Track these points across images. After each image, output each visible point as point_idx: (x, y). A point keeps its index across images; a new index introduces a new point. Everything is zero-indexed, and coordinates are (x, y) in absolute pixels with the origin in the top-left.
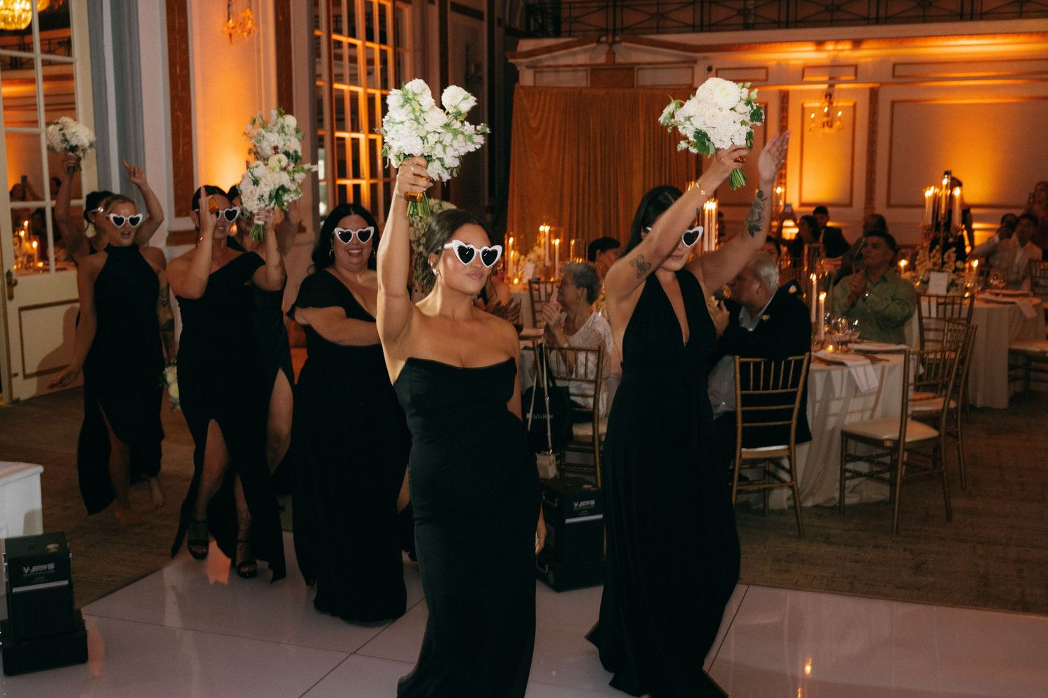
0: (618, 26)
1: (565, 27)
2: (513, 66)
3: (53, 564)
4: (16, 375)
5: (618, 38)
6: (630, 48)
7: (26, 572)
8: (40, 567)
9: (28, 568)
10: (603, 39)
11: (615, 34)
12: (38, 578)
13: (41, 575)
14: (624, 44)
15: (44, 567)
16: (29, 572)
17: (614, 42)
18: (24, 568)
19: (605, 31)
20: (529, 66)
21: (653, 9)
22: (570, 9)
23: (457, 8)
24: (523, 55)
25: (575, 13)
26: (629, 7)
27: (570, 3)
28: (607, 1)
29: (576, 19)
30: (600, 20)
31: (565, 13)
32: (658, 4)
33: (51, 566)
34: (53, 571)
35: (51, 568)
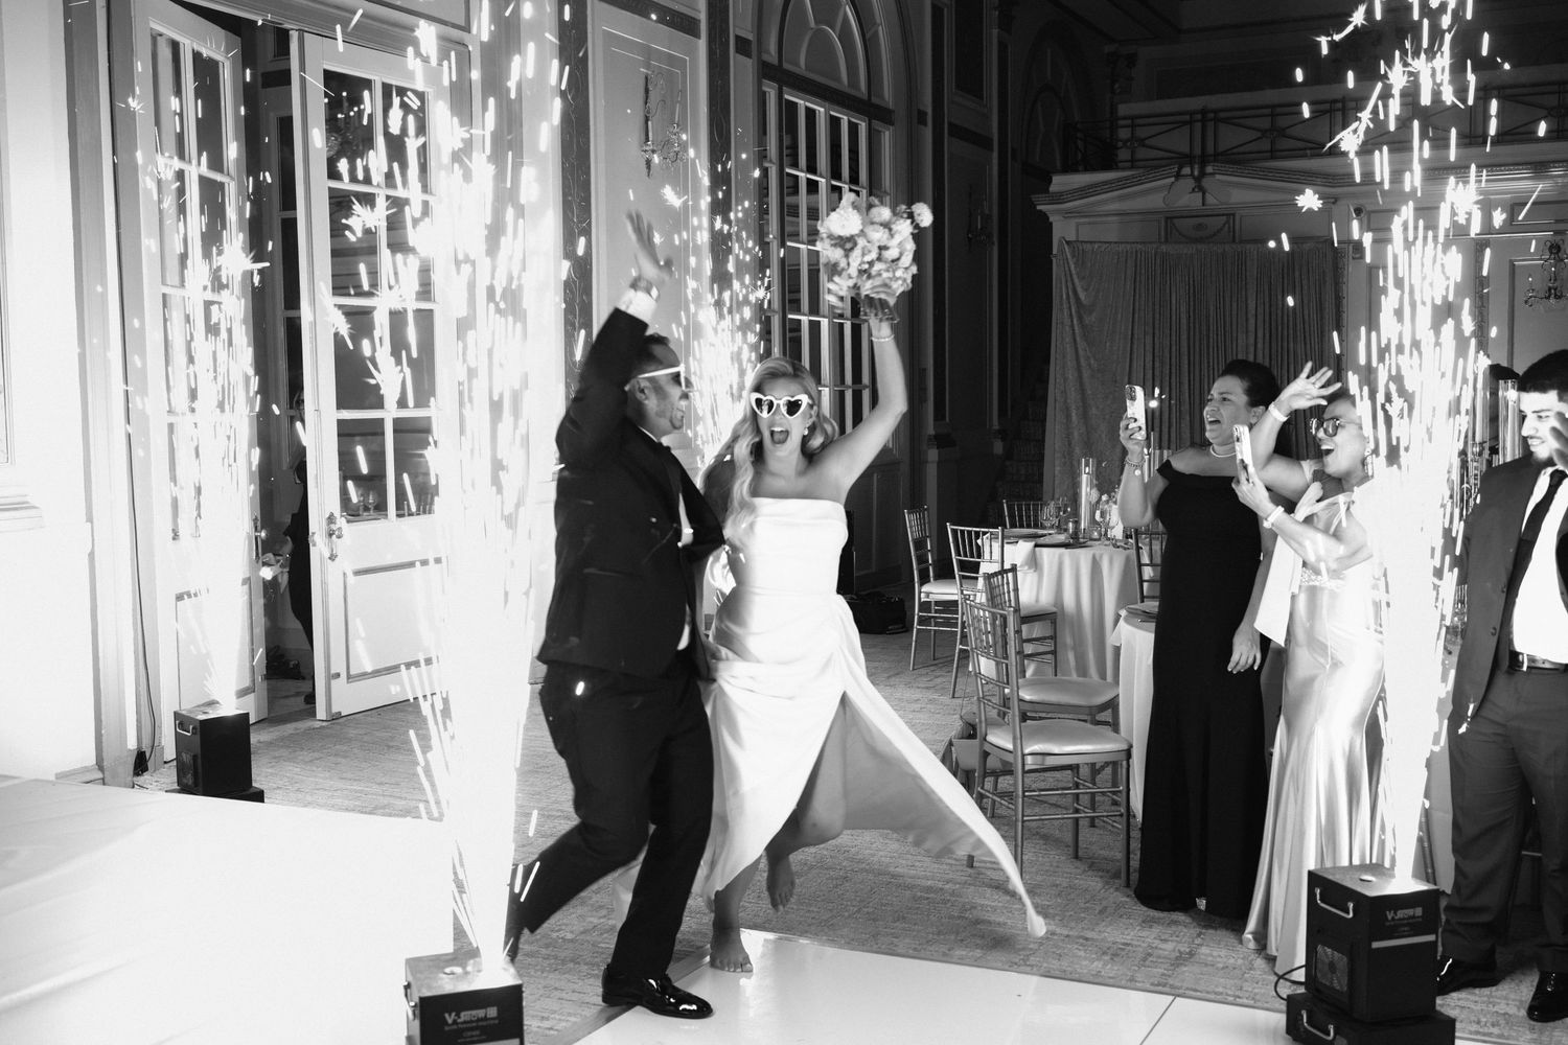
0: (1210, 149)
1: (1123, 154)
2: (1044, 216)
3: (495, 1008)
4: (338, 675)
5: (1209, 169)
6: (1230, 184)
7: (450, 1021)
8: (474, 1012)
9: (453, 1014)
10: (1186, 170)
11: (1203, 163)
12: (469, 1034)
13: (476, 1028)
14: (1218, 177)
15: (480, 1013)
16: (455, 1022)
17: (1203, 174)
18: (447, 1015)
19: (1186, 159)
20: (1068, 215)
21: (1265, 123)
22: (1133, 126)
23: (958, 132)
24: (1059, 198)
25: (1141, 133)
26: (1226, 121)
27: (1133, 118)
28: (1192, 113)
29: (1142, 142)
30: (1179, 141)
31: (1124, 134)
32: (1273, 115)
33: (492, 1012)
34: (497, 1022)
35: (492, 1016)
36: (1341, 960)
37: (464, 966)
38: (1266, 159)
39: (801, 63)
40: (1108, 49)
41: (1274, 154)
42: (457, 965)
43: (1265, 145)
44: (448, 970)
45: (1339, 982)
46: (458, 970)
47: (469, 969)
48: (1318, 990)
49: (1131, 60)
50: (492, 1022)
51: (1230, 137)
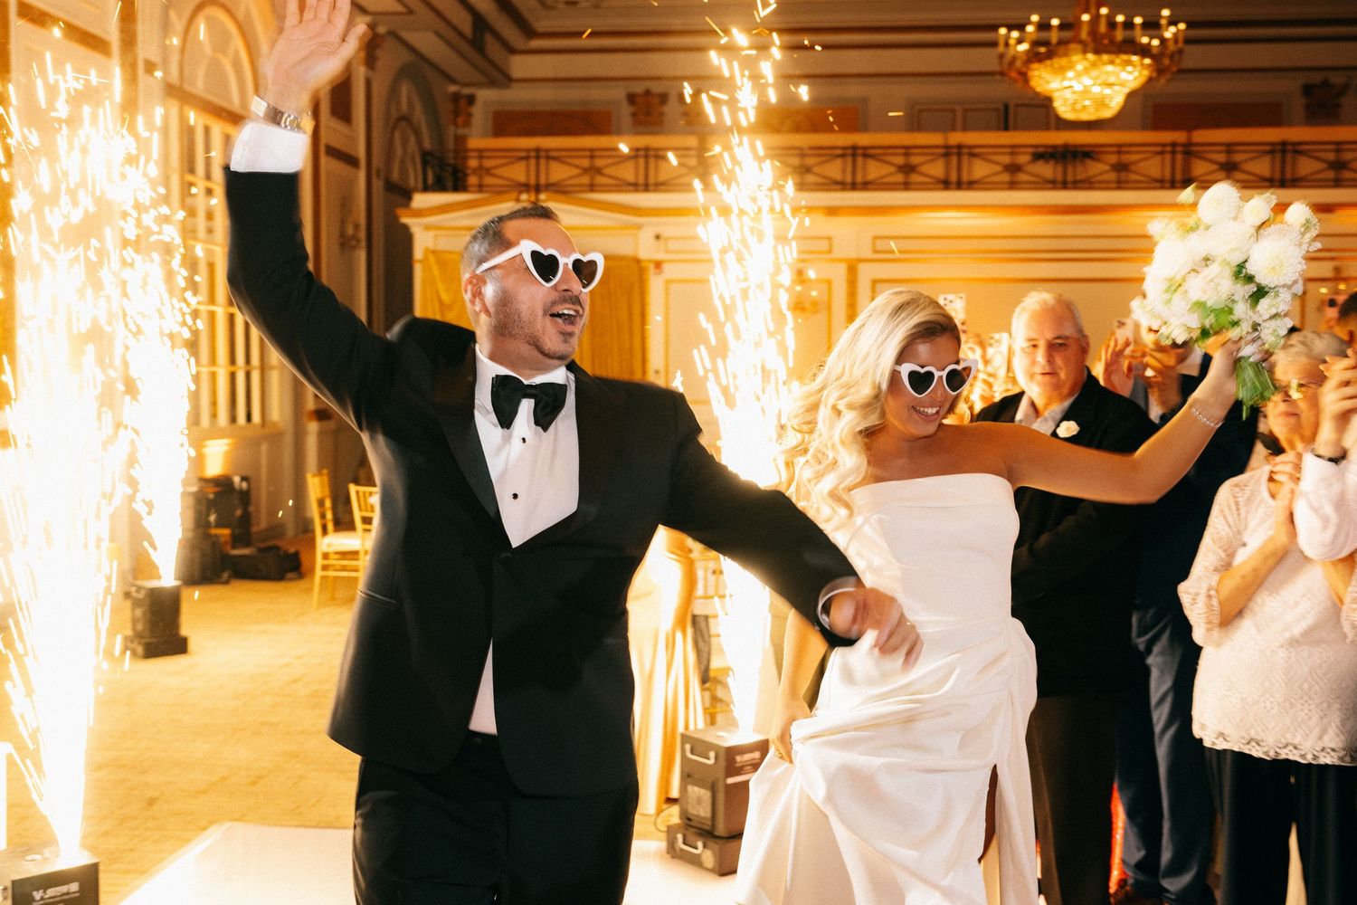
0: (543, 181)
1: (473, 180)
2: (406, 228)
3: (76, 884)
5: (540, 196)
7: (38, 898)
8: (58, 889)
9: (40, 892)
10: (524, 197)
11: (536, 191)
15: (64, 889)
16: (42, 899)
18: (34, 894)
19: (524, 187)
20: (428, 228)
21: (586, 163)
22: (481, 157)
23: (333, 152)
24: (419, 213)
25: (488, 163)
26: (555, 159)
27: (480, 151)
28: (528, 150)
29: (488, 171)
30: (519, 172)
31: (473, 163)
32: (592, 157)
33: (74, 887)
34: (77, 895)
35: (73, 890)
36: (705, 794)
37: (41, 854)
38: (584, 192)
39: (199, 86)
40: (452, 88)
41: (592, 188)
42: (37, 853)
43: (585, 180)
44: (29, 858)
45: (703, 811)
46: (37, 857)
47: (47, 855)
48: (689, 819)
49: (471, 100)
50: (73, 896)
51: (558, 172)
